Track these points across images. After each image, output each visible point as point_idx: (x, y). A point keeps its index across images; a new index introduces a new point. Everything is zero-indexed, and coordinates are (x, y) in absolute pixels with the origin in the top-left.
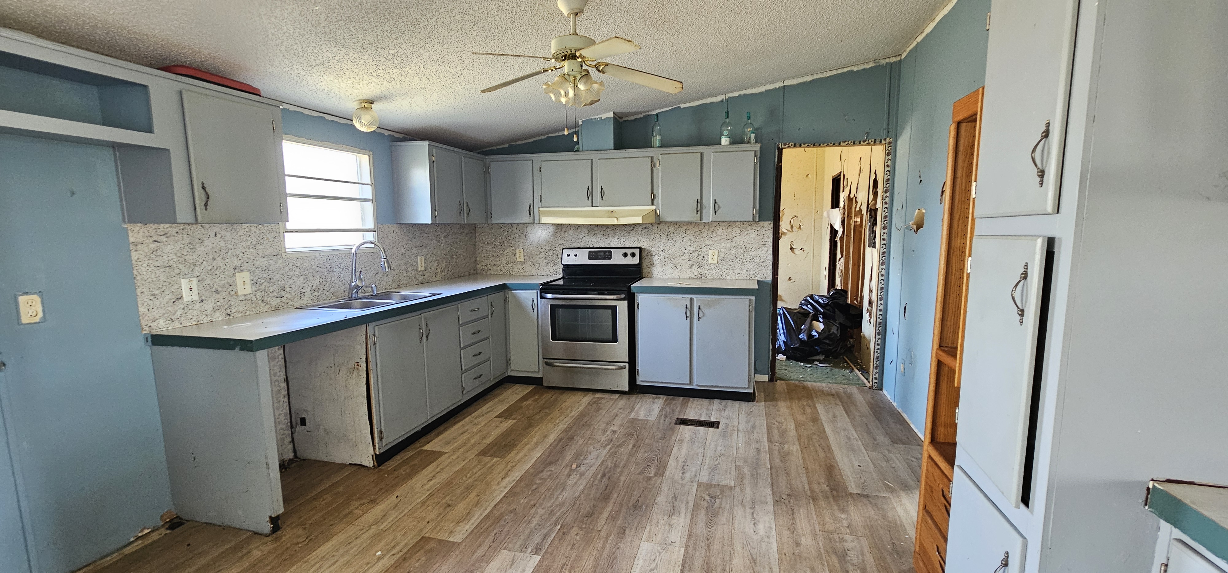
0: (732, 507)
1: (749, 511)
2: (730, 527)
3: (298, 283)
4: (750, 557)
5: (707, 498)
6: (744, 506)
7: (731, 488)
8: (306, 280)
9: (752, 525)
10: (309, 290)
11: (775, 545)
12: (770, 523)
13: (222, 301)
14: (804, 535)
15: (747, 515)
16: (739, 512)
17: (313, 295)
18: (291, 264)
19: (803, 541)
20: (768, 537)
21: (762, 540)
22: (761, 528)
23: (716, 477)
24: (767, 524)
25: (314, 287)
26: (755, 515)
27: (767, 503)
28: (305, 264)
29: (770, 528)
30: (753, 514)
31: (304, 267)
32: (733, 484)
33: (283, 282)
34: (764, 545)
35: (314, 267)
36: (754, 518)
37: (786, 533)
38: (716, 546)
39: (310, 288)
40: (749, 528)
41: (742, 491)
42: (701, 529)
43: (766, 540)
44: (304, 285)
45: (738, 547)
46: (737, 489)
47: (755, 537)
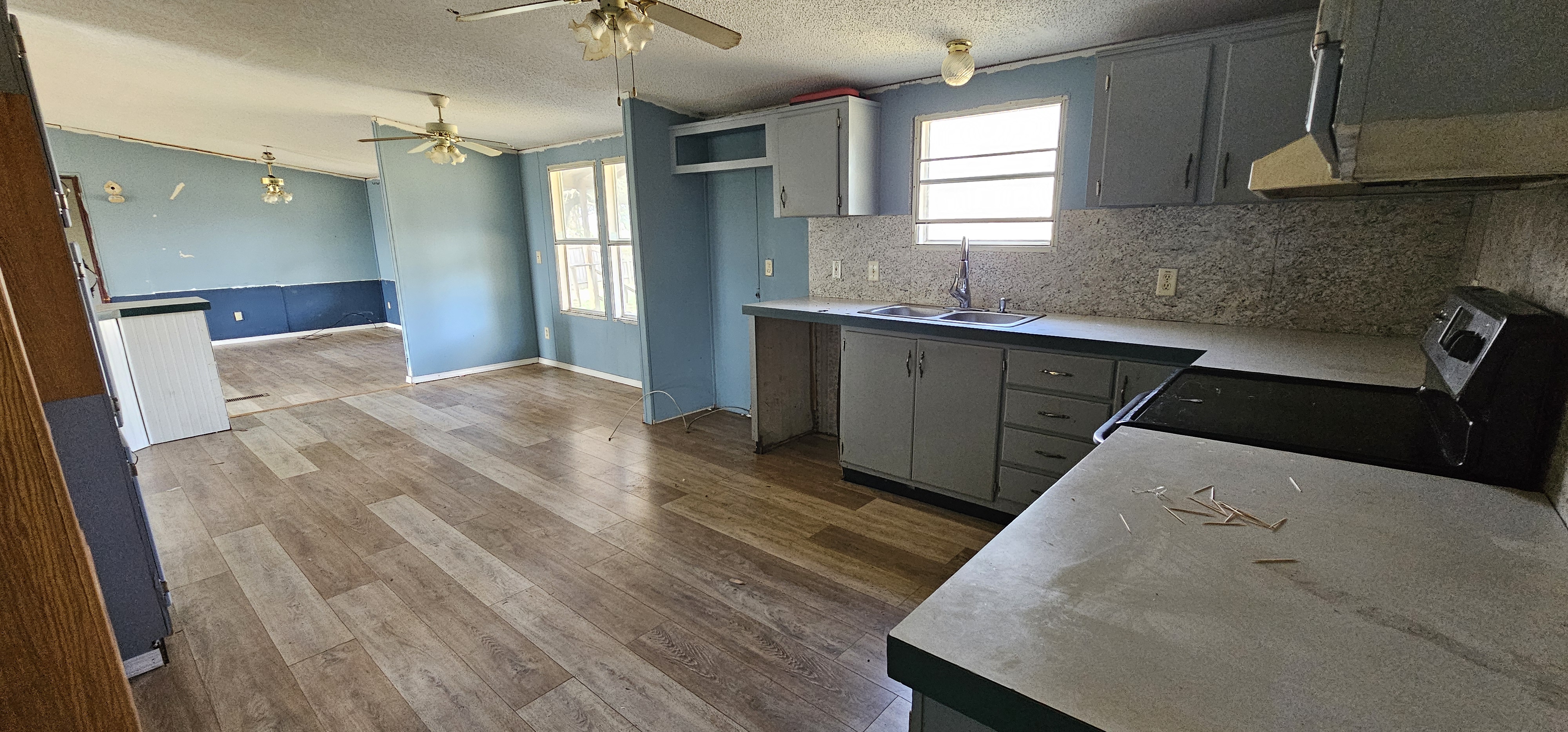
0: (484, 679)
1: (456, 690)
2: (461, 655)
3: (925, 279)
4: (409, 643)
5: (531, 666)
6: (469, 692)
7: (516, 706)
8: (935, 277)
9: (435, 675)
10: (936, 289)
11: (388, 673)
12: (413, 696)
13: (856, 283)
14: (352, 712)
15: (453, 684)
16: (469, 680)
17: (941, 295)
18: (920, 258)
19: (350, 705)
20: (401, 676)
21: (408, 668)
22: (419, 682)
23: (560, 705)
24: (415, 690)
25: (943, 287)
26: (441, 690)
27: (439, 721)
28: (935, 259)
29: (407, 689)
30: (446, 691)
31: (934, 263)
32: (523, 714)
33: (909, 276)
34: (401, 664)
35: (946, 264)
36: (439, 686)
37: (379, 697)
38: (456, 628)
39: (937, 287)
40: (436, 671)
41: (498, 716)
42: (495, 631)
43: (402, 671)
44: (932, 283)
45: (432, 643)
46: (507, 712)
47: (420, 665)
